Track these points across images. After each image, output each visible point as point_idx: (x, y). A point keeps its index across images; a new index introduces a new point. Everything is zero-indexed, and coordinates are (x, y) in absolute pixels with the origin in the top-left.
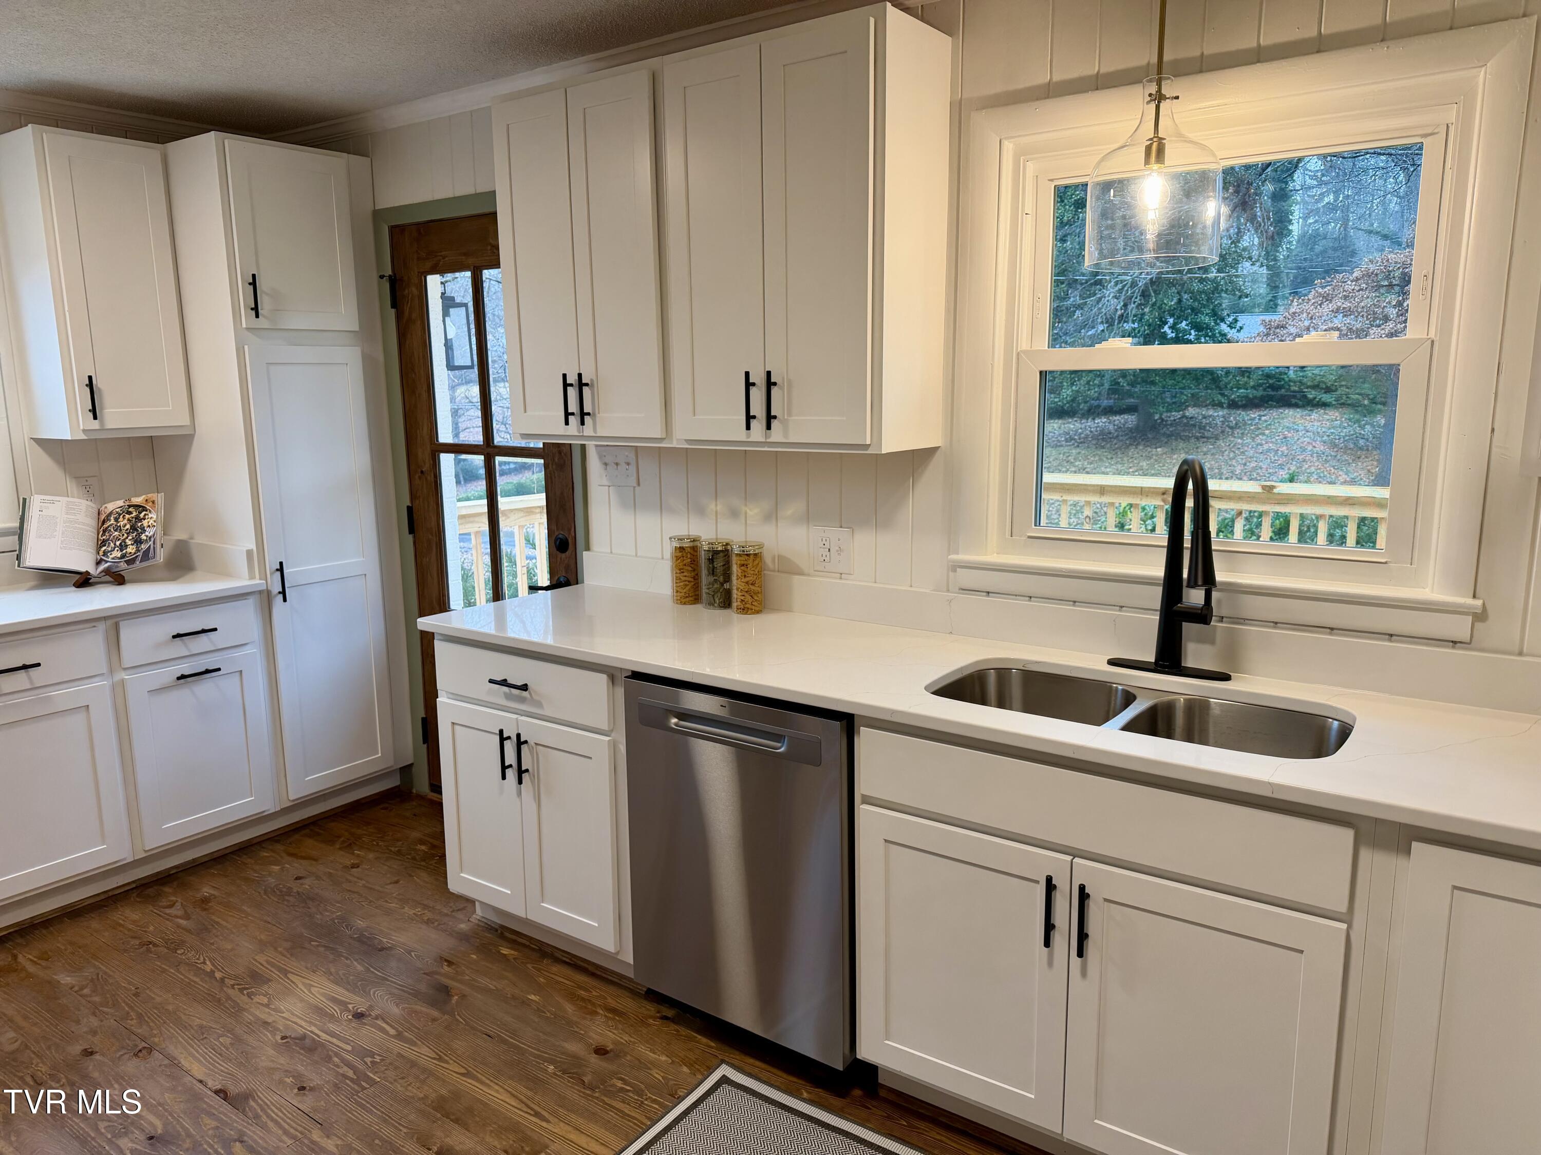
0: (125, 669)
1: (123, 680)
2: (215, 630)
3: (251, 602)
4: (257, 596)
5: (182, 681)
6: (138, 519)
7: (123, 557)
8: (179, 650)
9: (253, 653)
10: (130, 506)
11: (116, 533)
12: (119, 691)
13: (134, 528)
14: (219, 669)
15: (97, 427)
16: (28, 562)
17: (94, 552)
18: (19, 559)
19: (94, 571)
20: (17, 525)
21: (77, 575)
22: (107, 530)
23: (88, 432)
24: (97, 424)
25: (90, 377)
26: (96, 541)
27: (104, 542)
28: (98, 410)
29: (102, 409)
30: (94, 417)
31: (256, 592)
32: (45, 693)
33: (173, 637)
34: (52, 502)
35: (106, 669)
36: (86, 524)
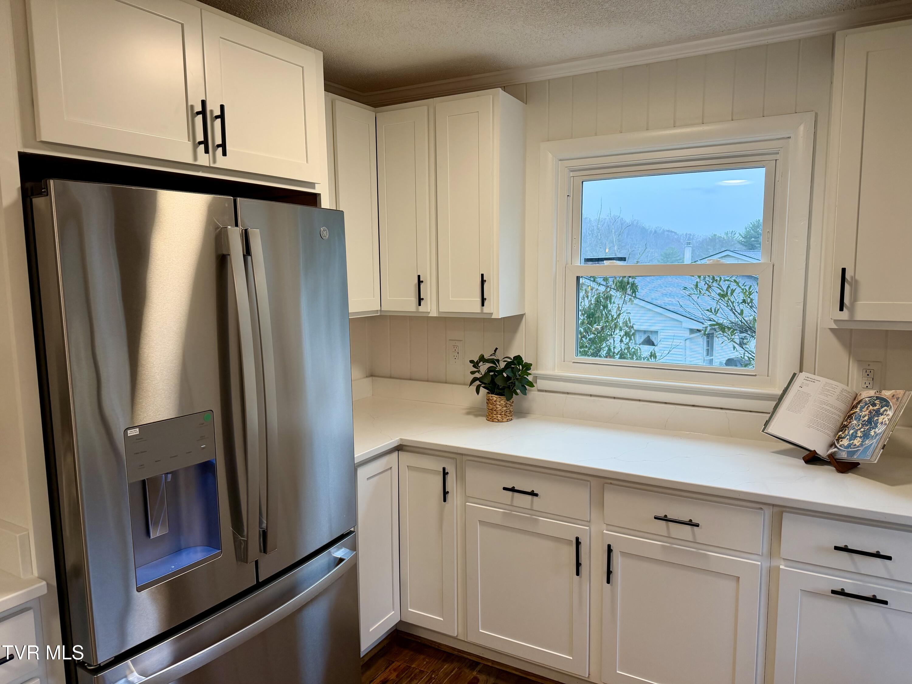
0: (784, 559)
1: (778, 568)
2: (889, 558)
5: (840, 596)
6: (879, 412)
7: (849, 446)
8: (843, 562)
10: (878, 398)
11: (855, 422)
12: (773, 575)
13: (870, 421)
14: (886, 602)
15: (846, 318)
16: (771, 429)
17: (832, 434)
18: (767, 423)
19: (822, 451)
20: (780, 392)
21: (808, 453)
22: (850, 417)
23: (836, 321)
24: (844, 315)
25: (844, 270)
26: (839, 424)
27: (843, 428)
28: (846, 301)
29: (855, 299)
30: (841, 309)
32: (703, 550)
33: (836, 547)
34: (814, 381)
35: (765, 552)
36: (836, 408)
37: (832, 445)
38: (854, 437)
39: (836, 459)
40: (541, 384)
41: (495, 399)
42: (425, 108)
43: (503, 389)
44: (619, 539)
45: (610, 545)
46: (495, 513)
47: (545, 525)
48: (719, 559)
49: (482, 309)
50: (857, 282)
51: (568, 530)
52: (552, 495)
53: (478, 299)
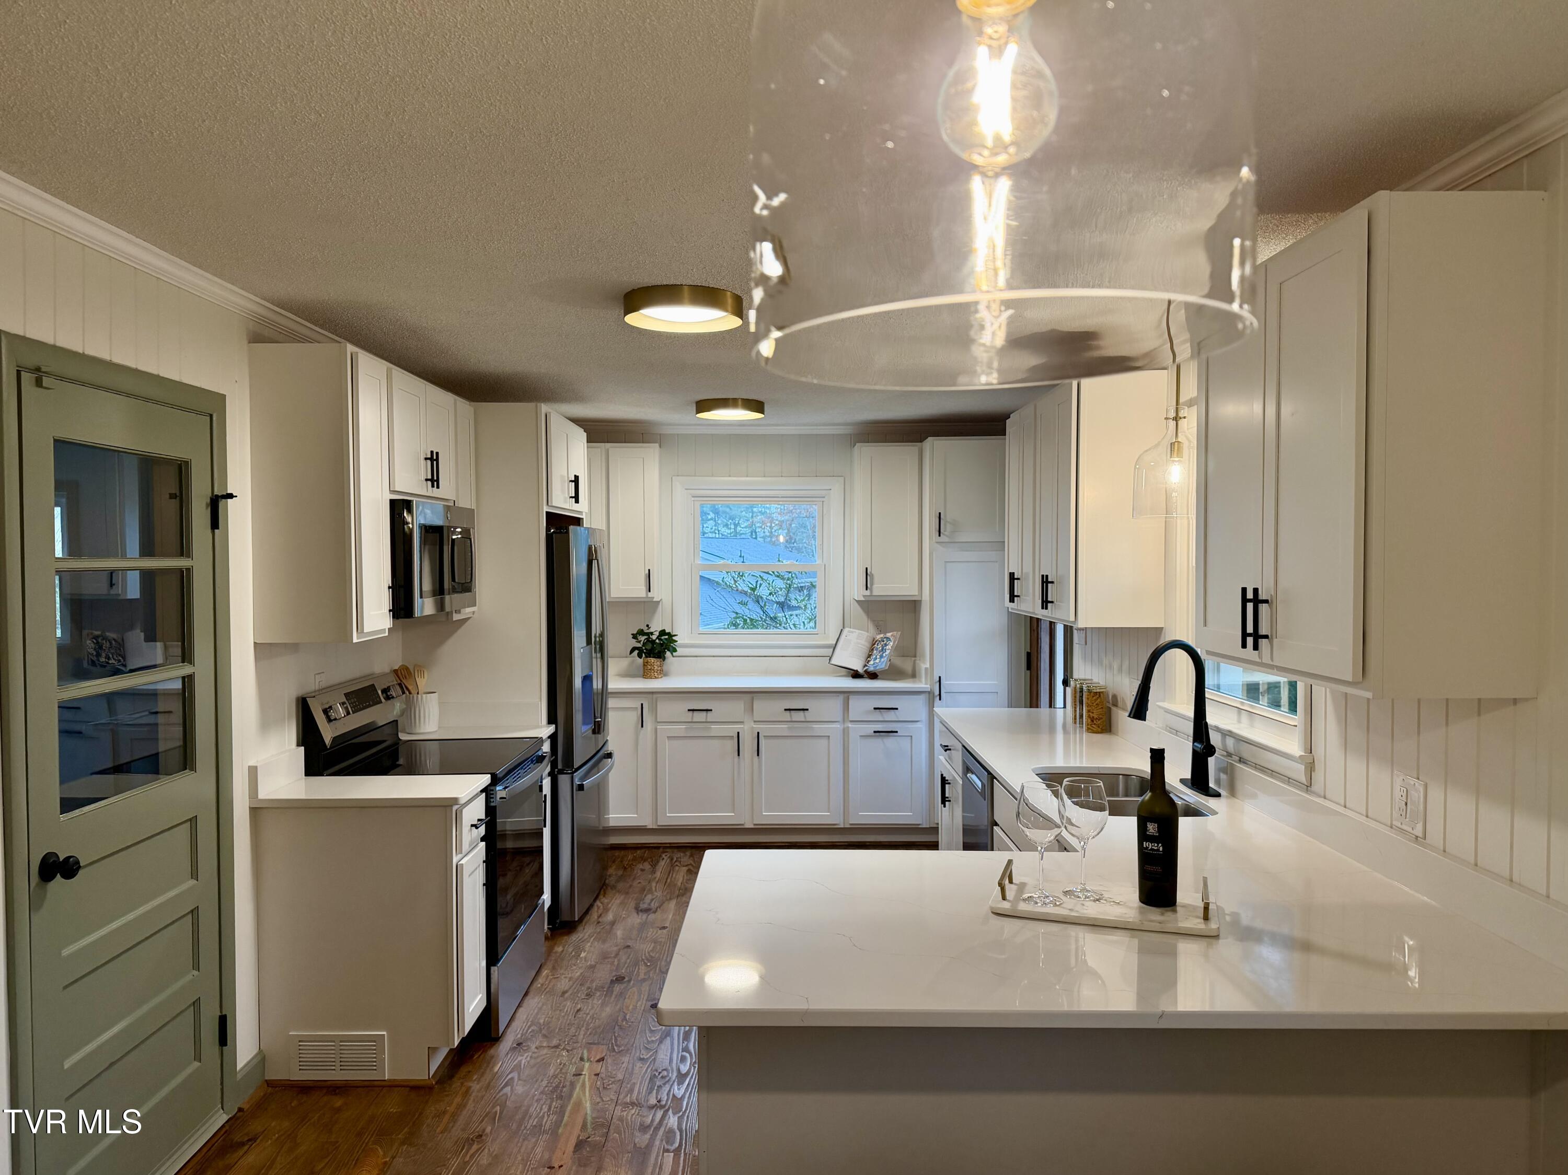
0: (851, 721)
1: (848, 727)
2: (897, 709)
3: (922, 697)
4: (927, 695)
5: (878, 734)
6: (886, 645)
7: (873, 665)
8: (878, 716)
9: (922, 727)
11: (875, 652)
12: (845, 732)
13: (882, 650)
14: (897, 732)
15: (869, 594)
16: (833, 662)
17: (864, 661)
18: (830, 660)
19: (861, 670)
20: (835, 643)
21: (853, 672)
22: (873, 650)
23: (864, 596)
24: (868, 593)
25: (867, 568)
26: (867, 655)
27: (869, 656)
28: (869, 585)
29: (872, 584)
30: (867, 589)
31: (926, 692)
32: (809, 725)
33: (875, 709)
34: (852, 632)
35: (840, 719)
36: (864, 645)
37: (865, 666)
38: (876, 659)
39: (868, 672)
40: (680, 651)
41: (653, 661)
43: (659, 652)
44: (763, 728)
45: (758, 733)
46: (679, 729)
47: (716, 729)
48: (819, 729)
49: (647, 595)
50: (873, 575)
51: (732, 729)
52: (720, 709)
53: (643, 588)
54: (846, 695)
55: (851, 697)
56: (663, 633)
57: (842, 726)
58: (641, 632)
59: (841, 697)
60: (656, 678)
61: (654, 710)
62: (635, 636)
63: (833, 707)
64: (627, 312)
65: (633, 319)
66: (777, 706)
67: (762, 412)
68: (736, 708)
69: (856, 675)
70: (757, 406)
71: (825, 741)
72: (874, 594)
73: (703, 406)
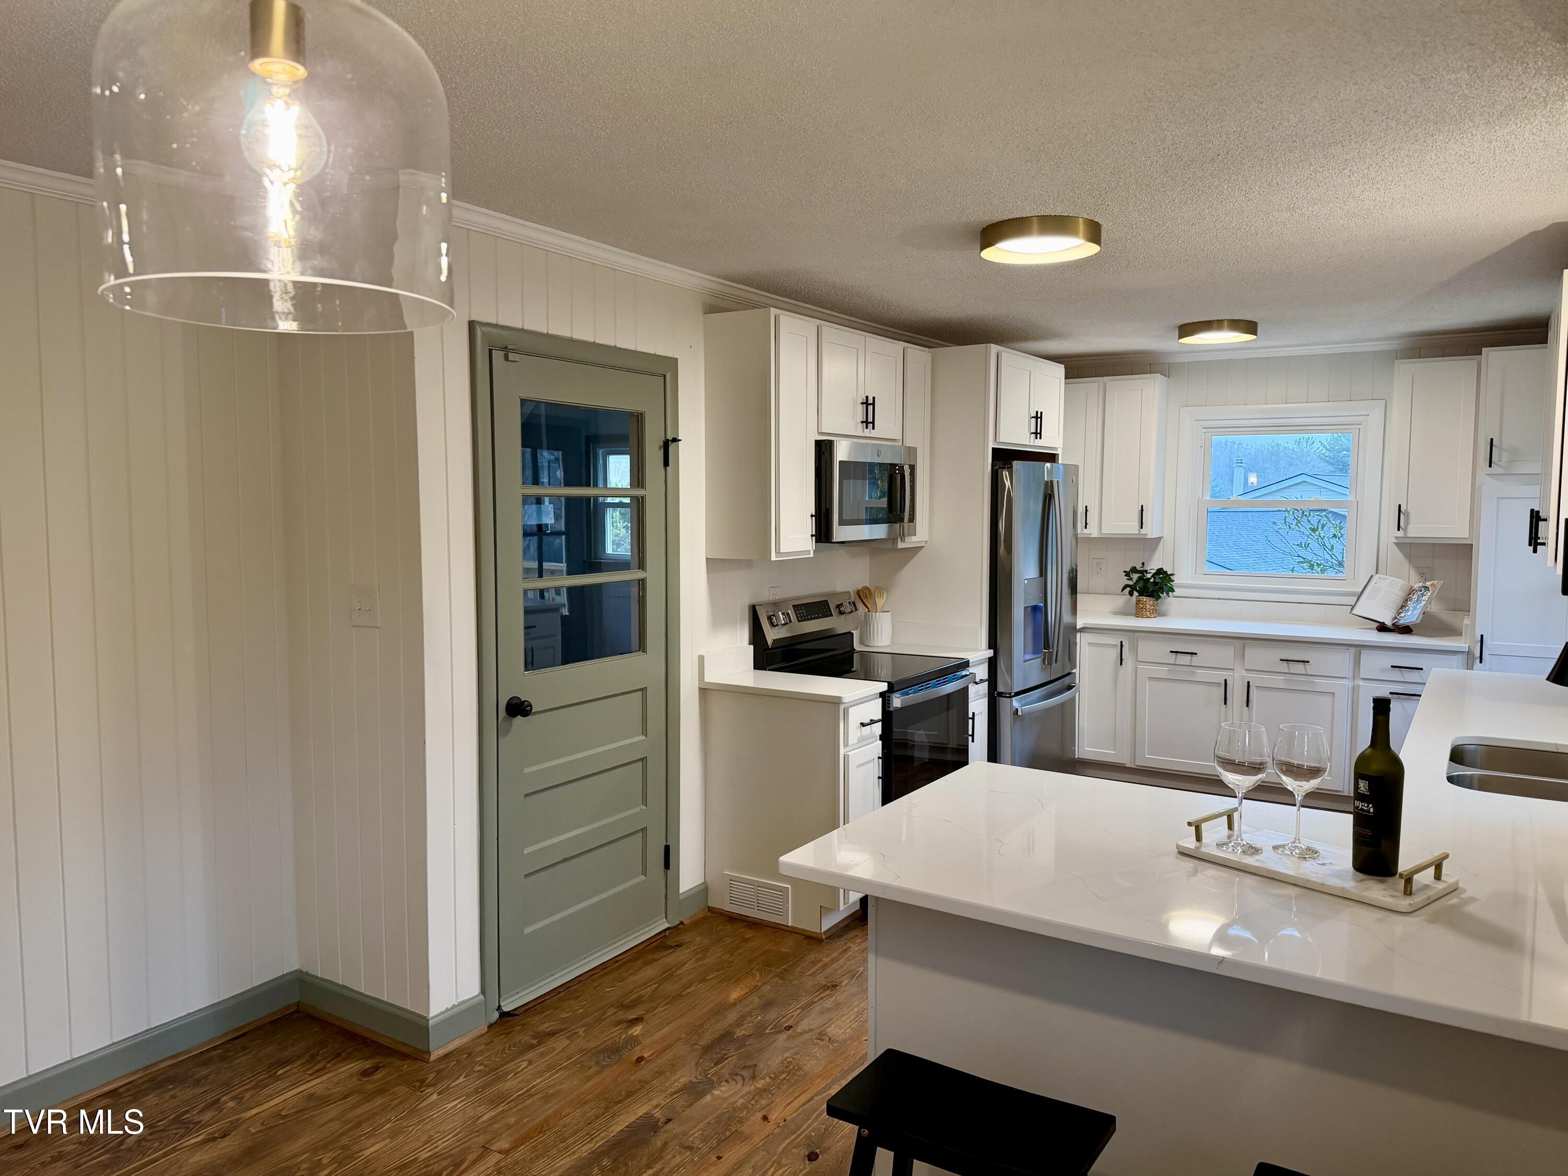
0: (1363, 679)
1: (1358, 686)
2: (1422, 669)
3: (1457, 658)
4: (1464, 655)
6: (1423, 595)
7: (1404, 618)
8: (1397, 675)
10: (1423, 587)
11: (1409, 603)
12: (1355, 689)
13: (1417, 601)
14: (1421, 695)
15: (1402, 535)
16: (1354, 612)
17: (1395, 612)
18: (1352, 609)
19: (1389, 623)
20: (1361, 590)
21: (1378, 624)
22: (1407, 600)
23: (1396, 538)
24: (1401, 533)
25: (1400, 506)
26: (1400, 606)
27: (1402, 607)
28: (1402, 524)
29: (1407, 523)
30: (1399, 530)
31: (1463, 652)
32: (1311, 679)
33: (1392, 667)
34: (1384, 579)
35: (1351, 676)
36: (1398, 596)
37: (1395, 618)
38: (1408, 610)
39: (1397, 626)
40: (1178, 591)
41: (1145, 600)
42: (1097, 384)
43: (1153, 591)
44: (1256, 679)
45: (1248, 682)
46: (1162, 671)
47: (1201, 674)
48: (1322, 684)
49: (1139, 531)
50: (1408, 513)
51: (1219, 676)
52: (1207, 653)
53: (1137, 524)
54: (1358, 649)
55: (1362, 651)
56: (1160, 571)
57: (1351, 685)
58: (1134, 570)
59: (1352, 650)
60: (1148, 617)
61: (1134, 649)
62: (1127, 574)
63: (1341, 662)
64: (983, 247)
65: (989, 254)
66: (1271, 656)
67: (1254, 332)
68: (1224, 654)
69: (1382, 628)
70: (1250, 327)
71: (1328, 699)
72: (1409, 535)
73: (1186, 330)
